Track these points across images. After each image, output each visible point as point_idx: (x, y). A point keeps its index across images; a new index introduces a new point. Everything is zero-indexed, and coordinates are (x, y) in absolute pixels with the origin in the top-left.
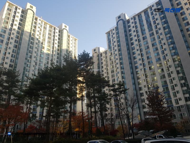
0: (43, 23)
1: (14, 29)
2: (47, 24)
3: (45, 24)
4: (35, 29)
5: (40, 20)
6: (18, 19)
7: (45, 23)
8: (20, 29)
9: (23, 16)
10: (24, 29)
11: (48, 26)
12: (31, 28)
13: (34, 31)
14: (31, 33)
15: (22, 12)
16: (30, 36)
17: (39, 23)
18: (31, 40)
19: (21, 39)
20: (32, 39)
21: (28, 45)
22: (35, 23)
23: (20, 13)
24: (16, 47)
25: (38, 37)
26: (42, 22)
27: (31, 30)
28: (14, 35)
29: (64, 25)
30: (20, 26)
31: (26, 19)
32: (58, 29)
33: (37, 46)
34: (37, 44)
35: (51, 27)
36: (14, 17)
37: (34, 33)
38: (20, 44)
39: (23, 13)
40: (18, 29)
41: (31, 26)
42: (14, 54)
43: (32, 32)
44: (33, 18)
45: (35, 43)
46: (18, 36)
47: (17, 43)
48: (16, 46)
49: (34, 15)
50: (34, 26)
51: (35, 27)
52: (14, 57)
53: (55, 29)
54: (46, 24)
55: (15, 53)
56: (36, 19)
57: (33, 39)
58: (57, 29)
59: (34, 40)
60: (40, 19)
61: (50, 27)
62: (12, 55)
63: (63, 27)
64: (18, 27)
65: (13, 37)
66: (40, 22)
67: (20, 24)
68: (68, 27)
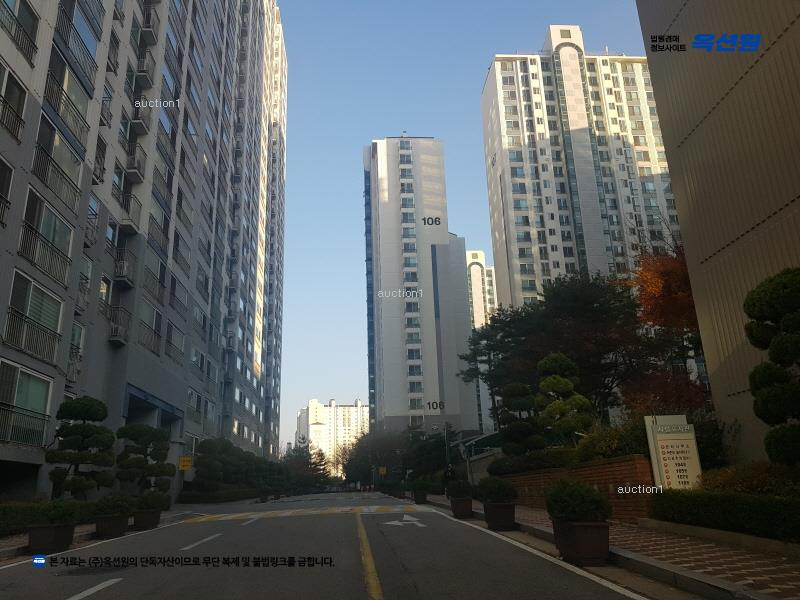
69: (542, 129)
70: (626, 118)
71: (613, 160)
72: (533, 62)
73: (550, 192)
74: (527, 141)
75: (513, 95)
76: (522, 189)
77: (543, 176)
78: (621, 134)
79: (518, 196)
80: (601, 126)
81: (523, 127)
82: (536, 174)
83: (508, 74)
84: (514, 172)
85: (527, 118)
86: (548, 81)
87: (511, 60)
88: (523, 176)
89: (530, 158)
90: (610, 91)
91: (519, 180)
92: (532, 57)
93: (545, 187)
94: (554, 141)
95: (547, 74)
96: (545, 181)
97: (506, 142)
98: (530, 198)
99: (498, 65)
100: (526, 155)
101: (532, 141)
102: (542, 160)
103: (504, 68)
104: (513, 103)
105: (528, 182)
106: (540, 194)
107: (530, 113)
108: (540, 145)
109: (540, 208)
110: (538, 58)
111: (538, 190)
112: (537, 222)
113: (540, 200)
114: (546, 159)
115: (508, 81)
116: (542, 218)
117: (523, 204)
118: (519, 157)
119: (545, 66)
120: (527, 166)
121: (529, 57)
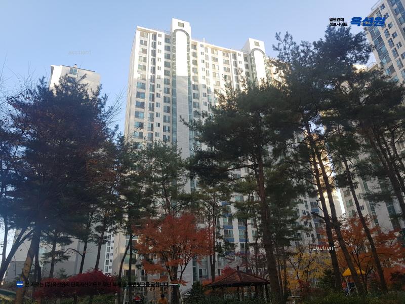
0: (210, 50)
1: (158, 78)
2: (217, 50)
3: (213, 52)
4: (195, 67)
5: (202, 46)
6: (161, 56)
7: (213, 50)
8: (169, 75)
9: (169, 47)
10: (175, 72)
11: (220, 54)
12: (189, 67)
13: (195, 71)
14: (189, 76)
15: (166, 41)
16: (190, 83)
17: (202, 53)
18: (194, 91)
19: (174, 93)
20: (194, 89)
21: (190, 101)
22: (195, 55)
23: (163, 44)
24: (167, 110)
25: (204, 82)
26: (206, 49)
27: (189, 71)
28: (160, 88)
29: (252, 42)
30: (168, 69)
31: (175, 51)
32: (242, 53)
33: (206, 99)
34: (205, 95)
35: (226, 54)
36: (154, 53)
37: (196, 75)
38: (174, 103)
39: (169, 42)
40: (165, 74)
41: (188, 62)
42: (167, 124)
43: (192, 74)
44: (188, 46)
45: (201, 95)
46: (168, 89)
47: (169, 102)
48: (168, 108)
49: (188, 39)
50: (193, 62)
51: (195, 63)
52: (169, 131)
53: (234, 55)
54: (215, 52)
55: (169, 122)
56: (194, 47)
57: (195, 87)
58: (239, 55)
59: (198, 90)
60: (202, 43)
61: (224, 54)
62: (164, 127)
63: (252, 46)
64: (165, 71)
65: (159, 92)
66: (203, 50)
67: (166, 64)
68: (262, 43)
69: (160, 73)
70: (211, 77)
71: (200, 99)
72: (160, 36)
73: (160, 110)
74: (150, 78)
75: (145, 51)
76: (142, 105)
77: (157, 100)
78: (207, 86)
79: (139, 109)
80: (195, 79)
81: (148, 69)
82: (153, 98)
83: (144, 39)
84: (139, 95)
85: (152, 66)
86: (167, 48)
87: (147, 32)
88: (144, 98)
89: (150, 88)
90: (203, 61)
91: (141, 100)
92: (160, 33)
93: (157, 106)
94: (166, 82)
95: (168, 44)
96: (157, 103)
97: (136, 76)
98: (146, 111)
99: (138, 33)
100: (148, 86)
101: (153, 79)
102: (157, 91)
103: (142, 35)
104: (144, 55)
105: (147, 102)
106: (153, 110)
107: (154, 63)
108: (157, 82)
109: (152, 119)
110: (163, 34)
111: (152, 108)
112: (149, 127)
113: (153, 114)
114: (160, 91)
115: (143, 43)
116: (152, 125)
117: (141, 115)
118: (143, 86)
119: (167, 40)
120: (147, 92)
121: (158, 33)
